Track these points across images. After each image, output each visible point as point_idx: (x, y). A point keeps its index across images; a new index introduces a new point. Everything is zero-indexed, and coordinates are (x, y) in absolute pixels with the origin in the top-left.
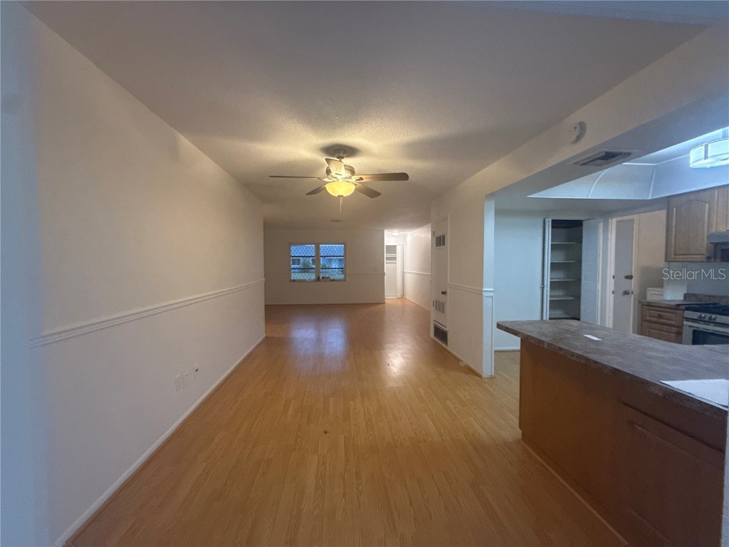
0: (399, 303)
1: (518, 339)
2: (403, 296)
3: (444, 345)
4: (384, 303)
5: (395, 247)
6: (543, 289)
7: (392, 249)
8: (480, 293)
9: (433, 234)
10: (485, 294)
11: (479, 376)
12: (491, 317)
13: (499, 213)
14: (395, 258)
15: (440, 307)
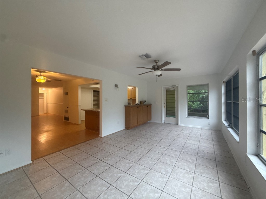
0: (45, 115)
1: (85, 111)
2: (47, 113)
3: (68, 121)
4: (39, 115)
5: (43, 94)
6: (92, 105)
7: (42, 95)
8: (78, 106)
9: (64, 91)
10: (79, 106)
11: (78, 124)
12: (80, 108)
13: (82, 88)
14: (43, 98)
15: (66, 111)
